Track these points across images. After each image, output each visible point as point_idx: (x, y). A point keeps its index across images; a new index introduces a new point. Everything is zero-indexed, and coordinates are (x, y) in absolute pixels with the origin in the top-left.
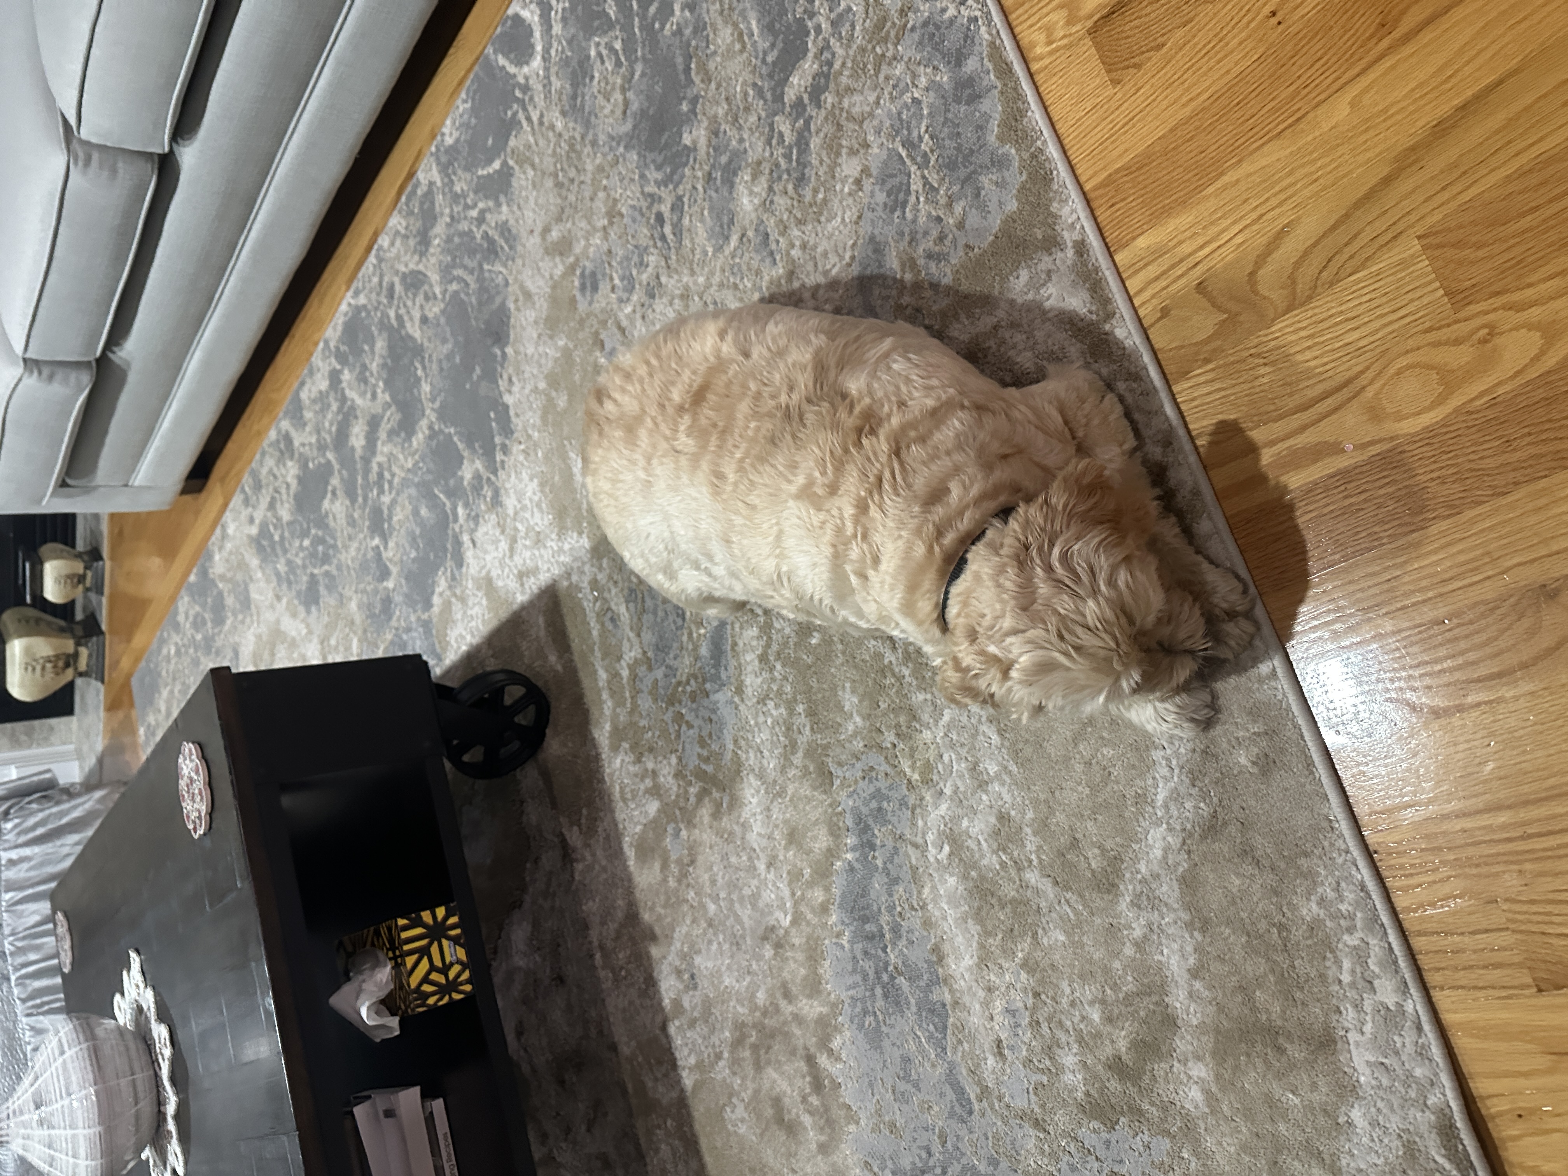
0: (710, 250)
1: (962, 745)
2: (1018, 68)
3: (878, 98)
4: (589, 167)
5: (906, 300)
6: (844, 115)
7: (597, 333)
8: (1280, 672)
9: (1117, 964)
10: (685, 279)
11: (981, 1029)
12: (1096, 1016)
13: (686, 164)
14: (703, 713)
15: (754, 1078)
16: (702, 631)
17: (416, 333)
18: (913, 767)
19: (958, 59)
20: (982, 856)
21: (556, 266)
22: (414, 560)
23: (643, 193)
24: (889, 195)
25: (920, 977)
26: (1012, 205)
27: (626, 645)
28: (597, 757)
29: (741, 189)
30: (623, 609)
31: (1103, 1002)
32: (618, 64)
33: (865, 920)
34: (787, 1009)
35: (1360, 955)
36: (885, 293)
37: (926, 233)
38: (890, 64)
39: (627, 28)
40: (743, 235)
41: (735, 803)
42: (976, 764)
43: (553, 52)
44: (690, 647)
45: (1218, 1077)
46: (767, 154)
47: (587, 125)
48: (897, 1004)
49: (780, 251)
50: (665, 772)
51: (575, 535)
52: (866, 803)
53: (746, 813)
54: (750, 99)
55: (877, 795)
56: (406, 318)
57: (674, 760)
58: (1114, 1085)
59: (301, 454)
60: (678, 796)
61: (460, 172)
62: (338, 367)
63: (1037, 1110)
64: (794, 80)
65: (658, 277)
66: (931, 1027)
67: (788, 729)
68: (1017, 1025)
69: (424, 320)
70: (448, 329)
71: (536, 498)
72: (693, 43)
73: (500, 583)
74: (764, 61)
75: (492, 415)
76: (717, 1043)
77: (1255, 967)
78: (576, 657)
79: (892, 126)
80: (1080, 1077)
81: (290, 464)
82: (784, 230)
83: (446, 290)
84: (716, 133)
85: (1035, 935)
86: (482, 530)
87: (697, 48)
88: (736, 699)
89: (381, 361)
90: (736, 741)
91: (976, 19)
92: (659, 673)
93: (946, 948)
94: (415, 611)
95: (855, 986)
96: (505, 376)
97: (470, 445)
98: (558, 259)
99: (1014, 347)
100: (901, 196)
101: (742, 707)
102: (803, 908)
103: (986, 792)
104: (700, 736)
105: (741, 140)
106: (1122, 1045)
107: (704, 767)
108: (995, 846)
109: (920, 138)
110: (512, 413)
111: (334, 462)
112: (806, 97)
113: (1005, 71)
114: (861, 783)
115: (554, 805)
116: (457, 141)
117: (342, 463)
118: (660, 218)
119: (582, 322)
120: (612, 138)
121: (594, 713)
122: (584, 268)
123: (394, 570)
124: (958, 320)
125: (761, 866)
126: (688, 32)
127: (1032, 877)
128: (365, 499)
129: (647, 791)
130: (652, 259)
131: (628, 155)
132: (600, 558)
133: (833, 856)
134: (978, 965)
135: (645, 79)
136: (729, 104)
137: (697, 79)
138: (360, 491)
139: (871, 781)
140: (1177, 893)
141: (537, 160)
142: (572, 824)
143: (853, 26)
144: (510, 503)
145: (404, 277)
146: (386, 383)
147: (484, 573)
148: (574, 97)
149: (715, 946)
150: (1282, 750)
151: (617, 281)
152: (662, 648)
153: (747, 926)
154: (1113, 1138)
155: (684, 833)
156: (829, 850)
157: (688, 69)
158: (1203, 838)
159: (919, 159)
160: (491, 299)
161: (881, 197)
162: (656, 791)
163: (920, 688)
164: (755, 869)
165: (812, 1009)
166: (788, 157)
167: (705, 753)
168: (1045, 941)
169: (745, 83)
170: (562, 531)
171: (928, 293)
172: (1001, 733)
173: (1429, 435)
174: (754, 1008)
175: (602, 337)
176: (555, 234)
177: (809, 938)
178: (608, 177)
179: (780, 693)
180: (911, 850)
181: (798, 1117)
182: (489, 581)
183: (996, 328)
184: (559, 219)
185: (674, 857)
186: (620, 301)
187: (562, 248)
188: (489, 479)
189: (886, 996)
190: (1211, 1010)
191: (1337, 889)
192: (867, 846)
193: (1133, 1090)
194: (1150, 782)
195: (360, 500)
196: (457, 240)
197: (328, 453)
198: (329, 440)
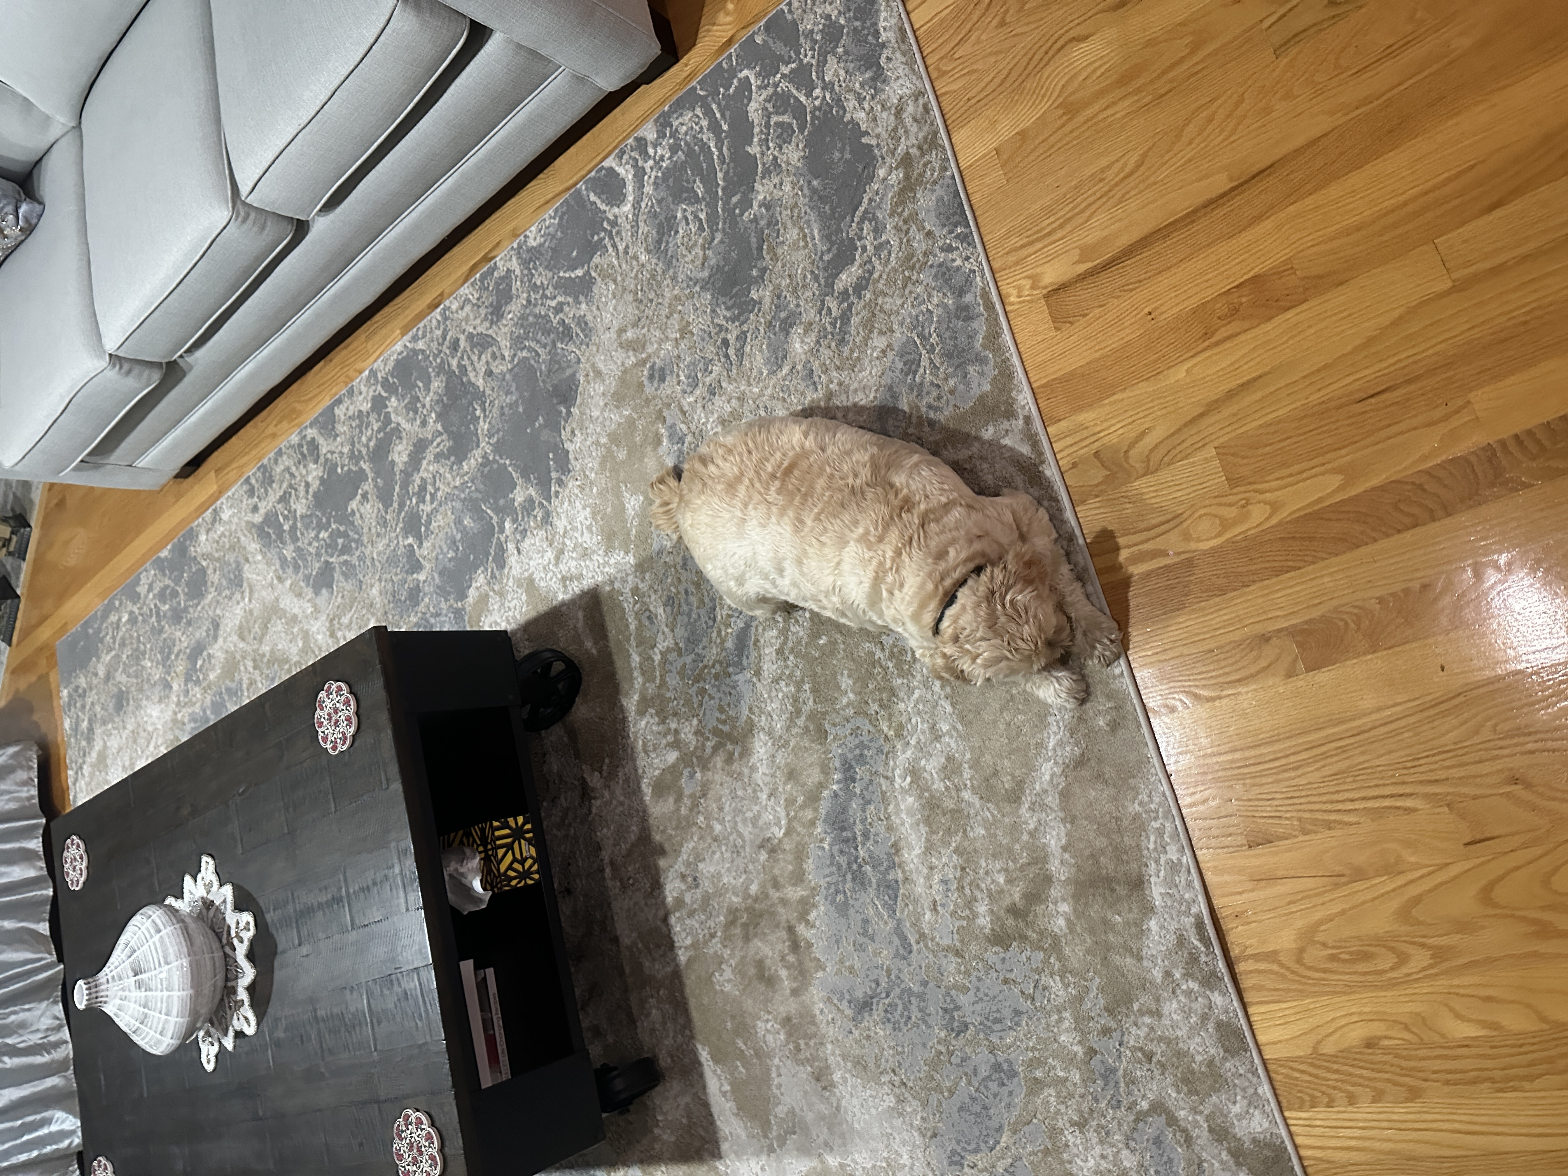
0: (765, 372)
1: (926, 713)
2: (998, 307)
4: (668, 294)
5: (911, 431)
6: (878, 308)
7: (660, 411)
8: (1125, 673)
9: (1017, 846)
10: (742, 388)
11: (924, 894)
12: (1001, 880)
13: (752, 311)
14: (724, 688)
15: (742, 948)
16: (730, 630)
17: (480, 383)
18: (890, 727)
19: (960, 292)
20: (933, 783)
21: (629, 357)
22: (450, 560)
23: (713, 322)
24: (905, 364)
25: (881, 864)
26: (987, 388)
27: (660, 637)
28: (624, 719)
29: (794, 337)
30: (661, 611)
31: (1006, 870)
32: (701, 229)
33: (843, 829)
34: (774, 895)
35: (1160, 832)
36: (896, 423)
37: (928, 393)
38: (914, 284)
39: (712, 206)
40: (793, 368)
41: (746, 753)
42: (934, 725)
43: (643, 205)
44: (718, 641)
45: (1075, 910)
46: (817, 319)
47: (669, 264)
48: (862, 884)
49: (821, 383)
50: (687, 730)
51: (622, 553)
52: (851, 751)
53: (754, 760)
54: (808, 281)
55: (862, 745)
56: (469, 369)
57: (695, 722)
58: (1010, 922)
59: (327, 460)
60: (696, 748)
61: (541, 269)
62: (384, 394)
63: (958, 944)
64: (844, 276)
65: (719, 382)
66: (886, 898)
67: (795, 701)
68: (948, 890)
69: (489, 373)
70: (514, 384)
71: (588, 523)
72: (766, 231)
73: (542, 584)
74: (821, 258)
75: (551, 456)
76: (713, 925)
77: (1101, 842)
78: (612, 644)
79: (911, 323)
80: (988, 919)
81: (312, 466)
82: (826, 371)
83: (515, 355)
84: (779, 297)
85: (965, 831)
86: (527, 542)
87: (769, 235)
88: (754, 679)
89: (436, 398)
90: (750, 709)
91: (974, 271)
92: (688, 659)
93: (902, 843)
94: (446, 600)
95: (831, 874)
96: (568, 429)
97: (525, 475)
98: (631, 353)
99: (982, 471)
100: (914, 367)
101: (758, 685)
102: (795, 824)
103: (940, 742)
104: (720, 706)
105: (798, 306)
106: (1017, 897)
107: (720, 727)
108: (943, 776)
109: (930, 335)
110: (571, 456)
111: (368, 471)
112: (850, 289)
113: (989, 306)
114: (849, 738)
115: (577, 755)
116: (541, 245)
117: (378, 474)
118: (726, 343)
119: (648, 401)
120: (691, 279)
121: (625, 686)
122: (655, 363)
123: (427, 566)
124: (946, 449)
125: (764, 796)
126: (763, 223)
127: (966, 795)
128: (402, 505)
129: (668, 745)
130: (716, 369)
131: (702, 294)
132: (643, 572)
133: (822, 787)
134: (924, 853)
135: (722, 246)
136: (791, 280)
137: (767, 257)
138: (395, 498)
139: (856, 736)
140: (1058, 801)
141: (619, 278)
142: (594, 770)
143: (890, 254)
144: (561, 524)
145: (470, 336)
146: (439, 416)
147: (526, 574)
148: (659, 242)
149: (718, 854)
150: (1124, 717)
151: (682, 378)
152: (693, 640)
153: (747, 839)
154: (1008, 955)
155: (698, 775)
156: (820, 783)
157: (760, 248)
158: (1075, 768)
159: (928, 347)
160: (561, 369)
161: (899, 365)
162: (676, 744)
163: (899, 676)
164: (758, 798)
165: (794, 893)
166: (833, 324)
167: (724, 717)
168: (971, 834)
169: (804, 269)
170: (609, 549)
171: (927, 429)
172: (953, 705)
173: (1213, 551)
174: (747, 896)
175: (664, 414)
176: (630, 334)
177: (798, 844)
178: (683, 305)
179: (791, 676)
180: (882, 781)
181: (776, 971)
182: (531, 581)
183: (970, 457)
184: (635, 325)
185: (687, 792)
186: (684, 392)
187: (637, 346)
188: (541, 503)
189: (854, 879)
190: (1073, 870)
191: (1150, 796)
192: (849, 779)
193: (1022, 925)
194: (1046, 735)
195: (395, 505)
196: (531, 319)
197: (362, 463)
198: (364, 452)
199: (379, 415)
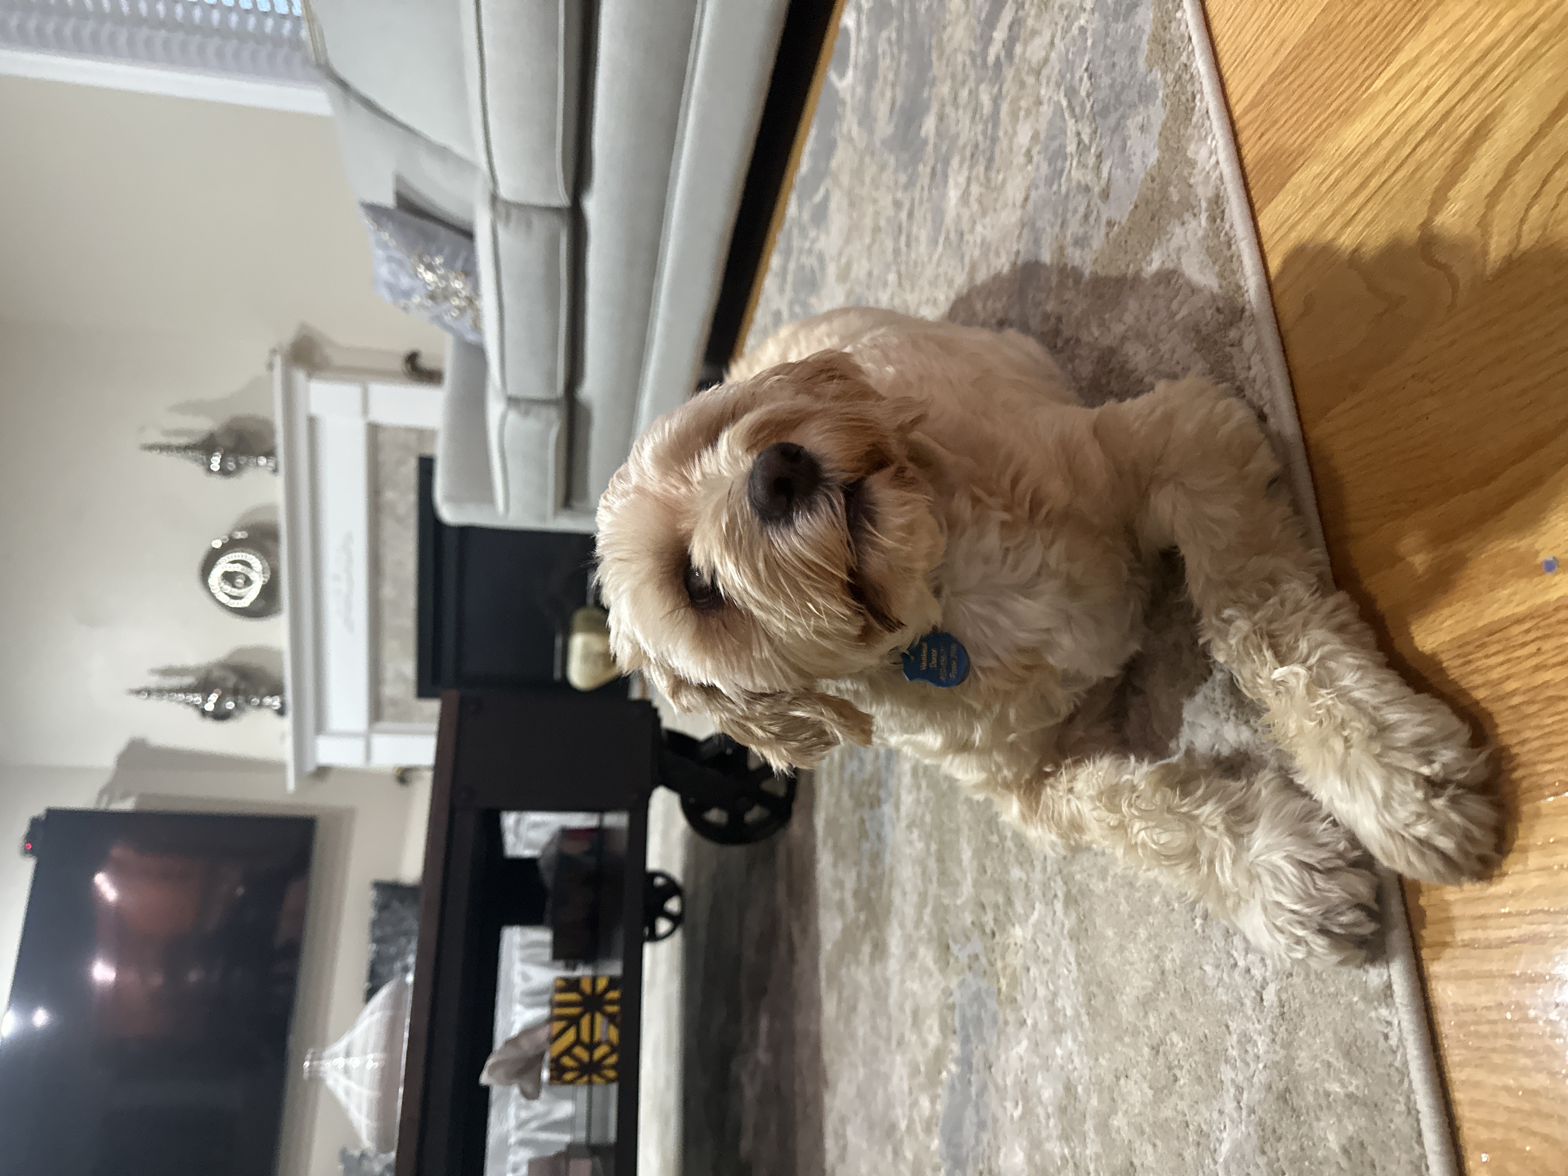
0: (926, 260)
3: (1053, 37)
6: (1026, 68)
13: (921, 160)
20: (1047, 1137)
23: (894, 201)
24: (1050, 165)
26: (1154, 156)
29: (951, 182)
36: (1037, 298)
37: (1075, 211)
39: (901, 14)
40: (947, 238)
43: (859, 58)
46: (971, 134)
47: (871, 132)
49: (968, 252)
52: (970, 1003)
54: (967, 70)
64: (996, 36)
72: (937, 16)
74: (979, 20)
79: (1060, 71)
82: (973, 226)
84: (941, 118)
87: (938, 21)
100: (1059, 164)
103: (1060, 1043)
105: (957, 122)
108: (1060, 1128)
109: (1081, 81)
114: (968, 973)
118: (900, 229)
120: (883, 143)
122: (855, 294)
131: (889, 160)
135: (907, 70)
136: (953, 80)
137: (935, 58)
139: (974, 975)
148: (866, 103)
156: (938, 1051)
157: (930, 48)
159: (1078, 110)
161: (1045, 169)
166: (984, 133)
169: (965, 51)
172: (1079, 959)
187: (845, 273)
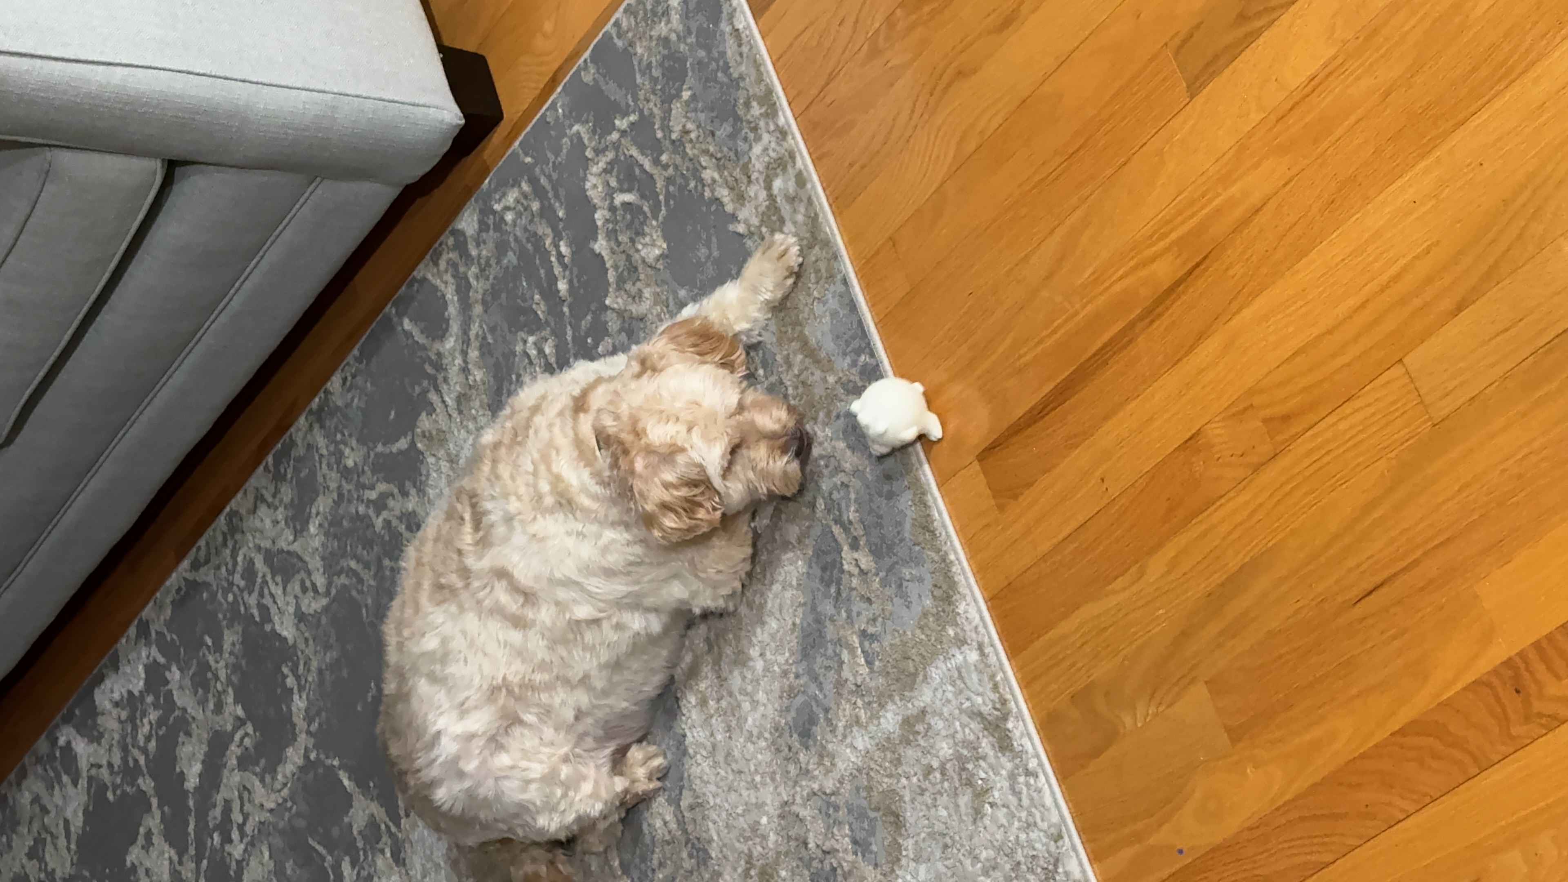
17: (288, 632)
26: (930, 600)
39: (558, 333)
43: (472, 335)
56: (273, 610)
59: (90, 779)
61: (352, 442)
62: (162, 660)
69: (300, 617)
70: (333, 632)
81: (71, 790)
83: (331, 583)
89: (232, 662)
97: (362, 784)
100: (835, 573)
109: (850, 522)
111: (150, 793)
117: (164, 797)
128: (200, 849)
138: (191, 836)
144: (414, 864)
145: (270, 556)
146: (239, 691)
159: (849, 541)
188: (388, 829)
195: (192, 849)
197: (140, 781)
198: (142, 761)
199: (157, 698)
